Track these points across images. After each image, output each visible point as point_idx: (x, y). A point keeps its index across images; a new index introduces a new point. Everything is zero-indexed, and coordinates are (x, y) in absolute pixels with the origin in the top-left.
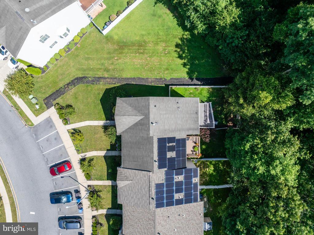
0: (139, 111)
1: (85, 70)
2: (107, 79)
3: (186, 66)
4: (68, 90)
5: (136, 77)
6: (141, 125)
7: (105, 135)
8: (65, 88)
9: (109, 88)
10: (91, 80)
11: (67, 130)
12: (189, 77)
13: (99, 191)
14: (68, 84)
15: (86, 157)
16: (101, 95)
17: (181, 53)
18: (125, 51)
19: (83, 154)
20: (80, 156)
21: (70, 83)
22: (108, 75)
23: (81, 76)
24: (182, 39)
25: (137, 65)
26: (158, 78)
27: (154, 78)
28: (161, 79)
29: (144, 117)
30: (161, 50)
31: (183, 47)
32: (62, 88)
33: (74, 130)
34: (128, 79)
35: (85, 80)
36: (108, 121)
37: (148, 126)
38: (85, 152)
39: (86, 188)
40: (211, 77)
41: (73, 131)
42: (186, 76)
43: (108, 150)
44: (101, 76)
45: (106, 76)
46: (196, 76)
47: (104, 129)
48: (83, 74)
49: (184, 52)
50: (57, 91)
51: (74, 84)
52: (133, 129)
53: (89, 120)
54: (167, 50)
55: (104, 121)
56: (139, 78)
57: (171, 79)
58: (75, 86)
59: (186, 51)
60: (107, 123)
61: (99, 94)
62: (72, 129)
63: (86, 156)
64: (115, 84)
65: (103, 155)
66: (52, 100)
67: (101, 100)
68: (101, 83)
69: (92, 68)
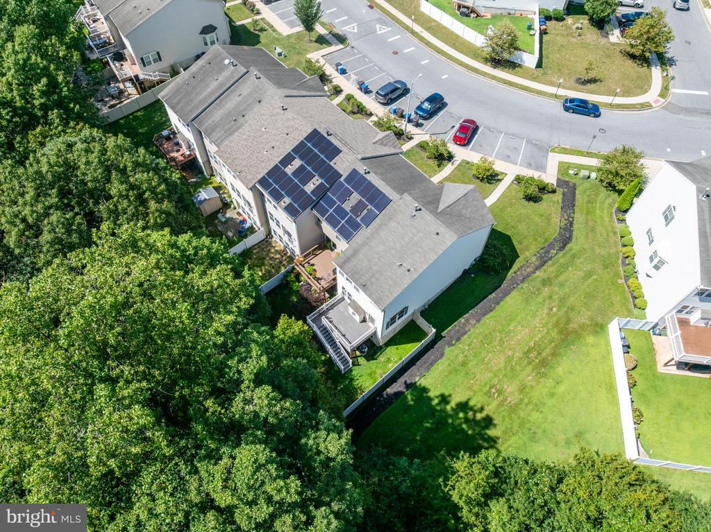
1: (574, 256)
2: (532, 270)
3: (440, 398)
4: (562, 216)
5: (497, 307)
6: (431, 201)
8: (569, 216)
9: (517, 260)
10: (552, 251)
11: (507, 174)
12: (417, 386)
14: (571, 223)
15: (450, 163)
16: (515, 243)
17: (470, 415)
18: (555, 332)
19: (457, 163)
20: (458, 159)
21: (571, 226)
22: (538, 277)
23: (569, 246)
24: (492, 443)
25: (515, 327)
26: (465, 336)
27: (469, 330)
28: (458, 339)
29: (439, 210)
30: (505, 386)
31: (478, 429)
32: (574, 213)
33: (500, 180)
34: (506, 294)
35: (558, 245)
38: (457, 168)
39: (413, 134)
40: (378, 420)
41: (499, 177)
42: (423, 382)
44: (545, 267)
45: (538, 273)
46: (406, 398)
48: (570, 249)
49: (467, 420)
50: (574, 205)
51: (565, 229)
53: (496, 202)
56: (491, 311)
57: (442, 355)
58: (561, 228)
59: (464, 426)
61: (520, 243)
62: (503, 179)
63: (452, 164)
64: (515, 273)
66: (566, 190)
67: (509, 237)
68: (534, 259)
69: (567, 268)
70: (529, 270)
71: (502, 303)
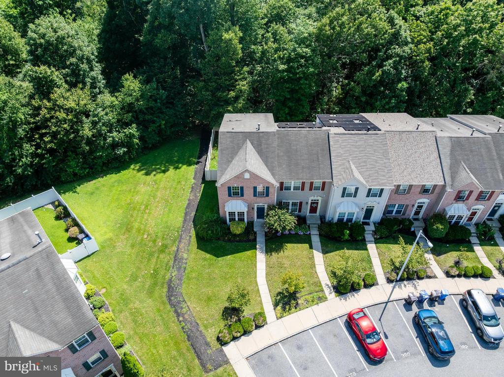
0: (239, 148)
1: (155, 284)
2: (180, 247)
3: (179, 167)
4: (191, 315)
5: (185, 211)
6: (261, 145)
7: (284, 252)
8: (185, 320)
9: (196, 245)
10: (176, 272)
11: (277, 319)
12: (195, 164)
13: (393, 264)
14: (178, 315)
15: (330, 285)
16: (208, 256)
17: (159, 171)
18: (136, 225)
19: (327, 291)
20: (332, 296)
21: (176, 312)
22: (172, 246)
23: (165, 290)
25: (164, 211)
26: (190, 191)
27: (190, 194)
28: (192, 188)
29: (248, 140)
30: (148, 188)
31: (151, 169)
32: (183, 328)
33: (276, 305)
34: (185, 220)
35: (175, 282)
36: (257, 247)
37: (261, 134)
38: (321, 286)
39: (394, 287)
40: (199, 147)
41: (279, 308)
43: (311, 247)
44: (172, 257)
45: (175, 248)
47: (273, 253)
48: (163, 287)
49: (159, 169)
50: (189, 338)
51: (179, 302)
52: (267, 157)
54: (151, 183)
55: (258, 252)
56: (186, 208)
57: (194, 179)
58: (184, 301)
59: (158, 167)
60: (261, 249)
61: (205, 259)
62: (275, 309)
63: (328, 285)
64: (190, 237)
65: (321, 255)
66: (209, 352)
67: (218, 257)
68: (185, 256)
69: (154, 270)
70: (182, 245)
71: (183, 215)
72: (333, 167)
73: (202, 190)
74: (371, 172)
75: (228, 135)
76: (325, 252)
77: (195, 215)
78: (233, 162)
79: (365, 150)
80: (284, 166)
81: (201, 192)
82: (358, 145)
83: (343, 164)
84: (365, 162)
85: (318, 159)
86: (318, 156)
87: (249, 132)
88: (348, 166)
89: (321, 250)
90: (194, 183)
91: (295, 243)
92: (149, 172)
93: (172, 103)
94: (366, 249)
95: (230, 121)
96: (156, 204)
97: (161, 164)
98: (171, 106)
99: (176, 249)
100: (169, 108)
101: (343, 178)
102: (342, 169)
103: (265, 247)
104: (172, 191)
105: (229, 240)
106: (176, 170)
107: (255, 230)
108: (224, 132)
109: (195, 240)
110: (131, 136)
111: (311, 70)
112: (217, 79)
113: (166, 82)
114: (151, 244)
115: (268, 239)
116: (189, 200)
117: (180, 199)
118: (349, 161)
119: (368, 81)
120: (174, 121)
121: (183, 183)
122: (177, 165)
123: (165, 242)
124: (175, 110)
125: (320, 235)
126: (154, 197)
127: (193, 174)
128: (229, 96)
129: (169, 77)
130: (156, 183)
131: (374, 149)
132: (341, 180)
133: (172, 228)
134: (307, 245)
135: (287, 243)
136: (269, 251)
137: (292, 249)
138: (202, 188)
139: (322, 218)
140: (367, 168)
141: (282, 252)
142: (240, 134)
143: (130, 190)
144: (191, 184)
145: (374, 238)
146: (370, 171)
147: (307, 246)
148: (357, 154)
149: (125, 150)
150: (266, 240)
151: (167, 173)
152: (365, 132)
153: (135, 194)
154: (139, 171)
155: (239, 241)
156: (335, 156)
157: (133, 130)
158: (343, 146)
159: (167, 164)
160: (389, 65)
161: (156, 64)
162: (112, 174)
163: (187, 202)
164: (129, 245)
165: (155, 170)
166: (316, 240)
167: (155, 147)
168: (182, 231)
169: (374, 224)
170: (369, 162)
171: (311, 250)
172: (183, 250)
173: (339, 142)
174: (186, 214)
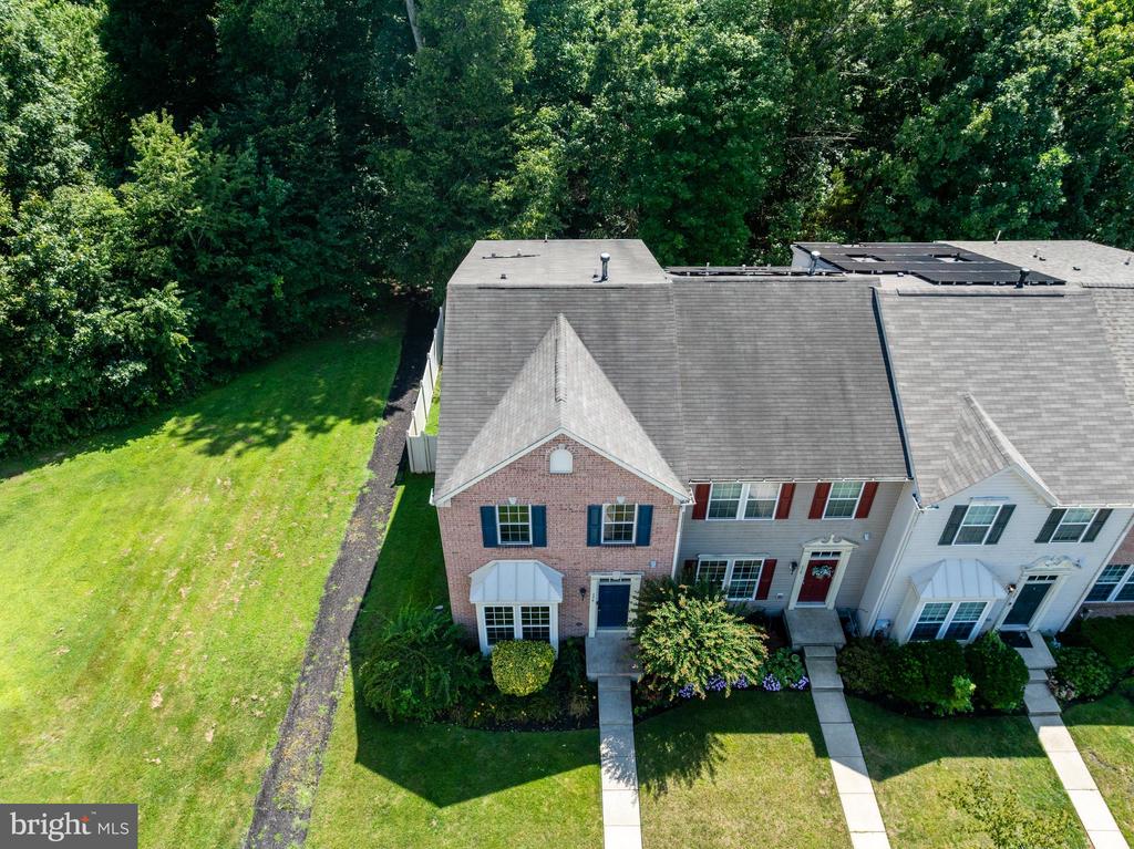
0: (529, 347)
2: (288, 753)
3: (326, 427)
5: (323, 593)
6: (614, 337)
7: (712, 772)
12: (379, 416)
16: (400, 796)
17: (256, 439)
18: (130, 651)
24: (191, 436)
25: (247, 592)
26: (352, 510)
27: (351, 522)
28: (362, 499)
29: (562, 318)
30: (206, 500)
31: (229, 434)
34: (320, 629)
36: (604, 749)
37: (614, 296)
40: (398, 362)
42: (373, 426)
43: (821, 750)
44: (250, 801)
46: (380, 399)
47: (670, 782)
49: (257, 431)
52: (640, 384)
54: (219, 481)
55: (605, 777)
56: (330, 578)
57: (372, 467)
59: (256, 425)
60: (619, 758)
61: (387, 815)
64: (333, 703)
65: (865, 783)
67: (440, 803)
68: (303, 797)
70: (297, 742)
71: (316, 606)
72: (908, 422)
73: (394, 509)
74: (1060, 443)
75: (486, 298)
76: (879, 771)
77: (362, 606)
78: (504, 402)
79: (1022, 357)
80: (710, 420)
81: (392, 515)
82: (996, 338)
83: (948, 410)
84: (1029, 402)
85: (844, 391)
86: (842, 381)
87: (568, 288)
88: (970, 419)
89: (861, 762)
90: (369, 483)
91: (756, 730)
92: (223, 443)
93: (311, 222)
94: (1038, 751)
95: (494, 256)
96: (219, 564)
97: (265, 417)
98: (306, 230)
99: (269, 761)
100: (300, 235)
101: (957, 466)
102: (945, 429)
103: (633, 752)
104: (288, 510)
105: (490, 724)
106: (313, 437)
107: (591, 675)
108: (468, 287)
109: (352, 719)
110: (161, 323)
111: (765, 103)
112: (454, 140)
113: (289, 151)
114: (170, 737)
115: (646, 716)
116: (344, 546)
117: (310, 542)
118: (968, 401)
119: (942, 145)
120: (316, 277)
121: (331, 481)
122: (319, 418)
123: (228, 729)
124: (320, 242)
125: (849, 692)
126: (220, 534)
127: (370, 448)
128: (494, 197)
129: (301, 134)
130: (237, 483)
131: (1059, 352)
132: (945, 476)
133: (264, 665)
134: (805, 737)
135: (724, 731)
136: (651, 770)
137: (747, 756)
138: (396, 502)
139: (848, 618)
140: (1040, 428)
141: (705, 773)
142: (529, 294)
143: (141, 510)
144: (360, 485)
145: (1059, 700)
146: (1054, 437)
147: (803, 741)
148: (995, 372)
149: (141, 367)
150: (636, 720)
151: (283, 448)
152: (1011, 289)
153: (155, 522)
154: (189, 438)
155: (530, 725)
156: (910, 379)
157: (167, 302)
158: (936, 339)
159: (288, 418)
160: (1018, 89)
161: (260, 96)
162: (97, 449)
163: (336, 555)
164: (83, 739)
165: (243, 436)
166: (833, 711)
167: (253, 361)
168: (304, 678)
169: (1047, 638)
170: (1047, 402)
171: (822, 761)
172: (296, 770)
173: (917, 324)
174: (326, 603)
